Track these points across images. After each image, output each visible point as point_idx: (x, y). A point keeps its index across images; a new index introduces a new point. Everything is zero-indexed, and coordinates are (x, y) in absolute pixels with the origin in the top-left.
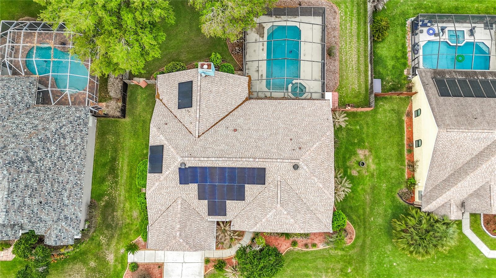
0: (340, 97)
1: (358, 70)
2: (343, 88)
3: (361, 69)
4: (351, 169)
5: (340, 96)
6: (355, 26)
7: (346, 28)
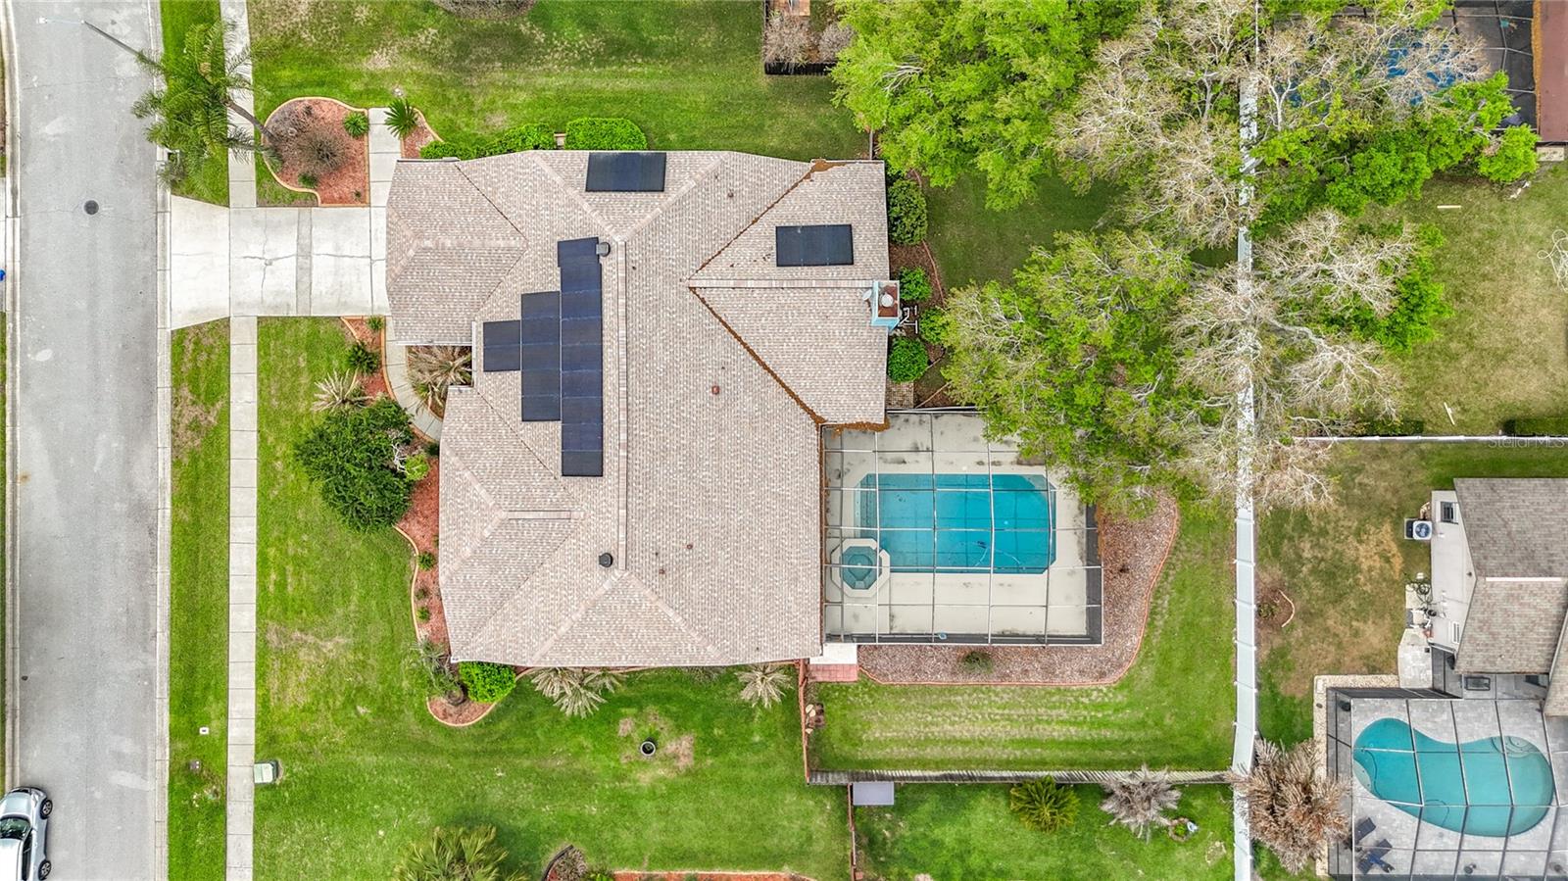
0: (842, 688)
1: (927, 739)
2: (871, 696)
3: (928, 750)
4: (636, 716)
5: (848, 688)
6: (1058, 732)
7: (1054, 708)
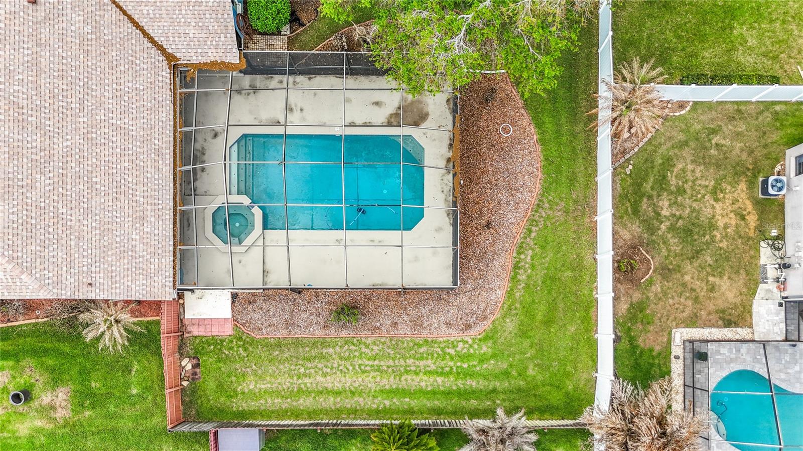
0: (217, 342)
1: (300, 390)
2: (245, 350)
3: (301, 401)
4: (13, 368)
5: (222, 341)
6: (425, 382)
7: (422, 358)
